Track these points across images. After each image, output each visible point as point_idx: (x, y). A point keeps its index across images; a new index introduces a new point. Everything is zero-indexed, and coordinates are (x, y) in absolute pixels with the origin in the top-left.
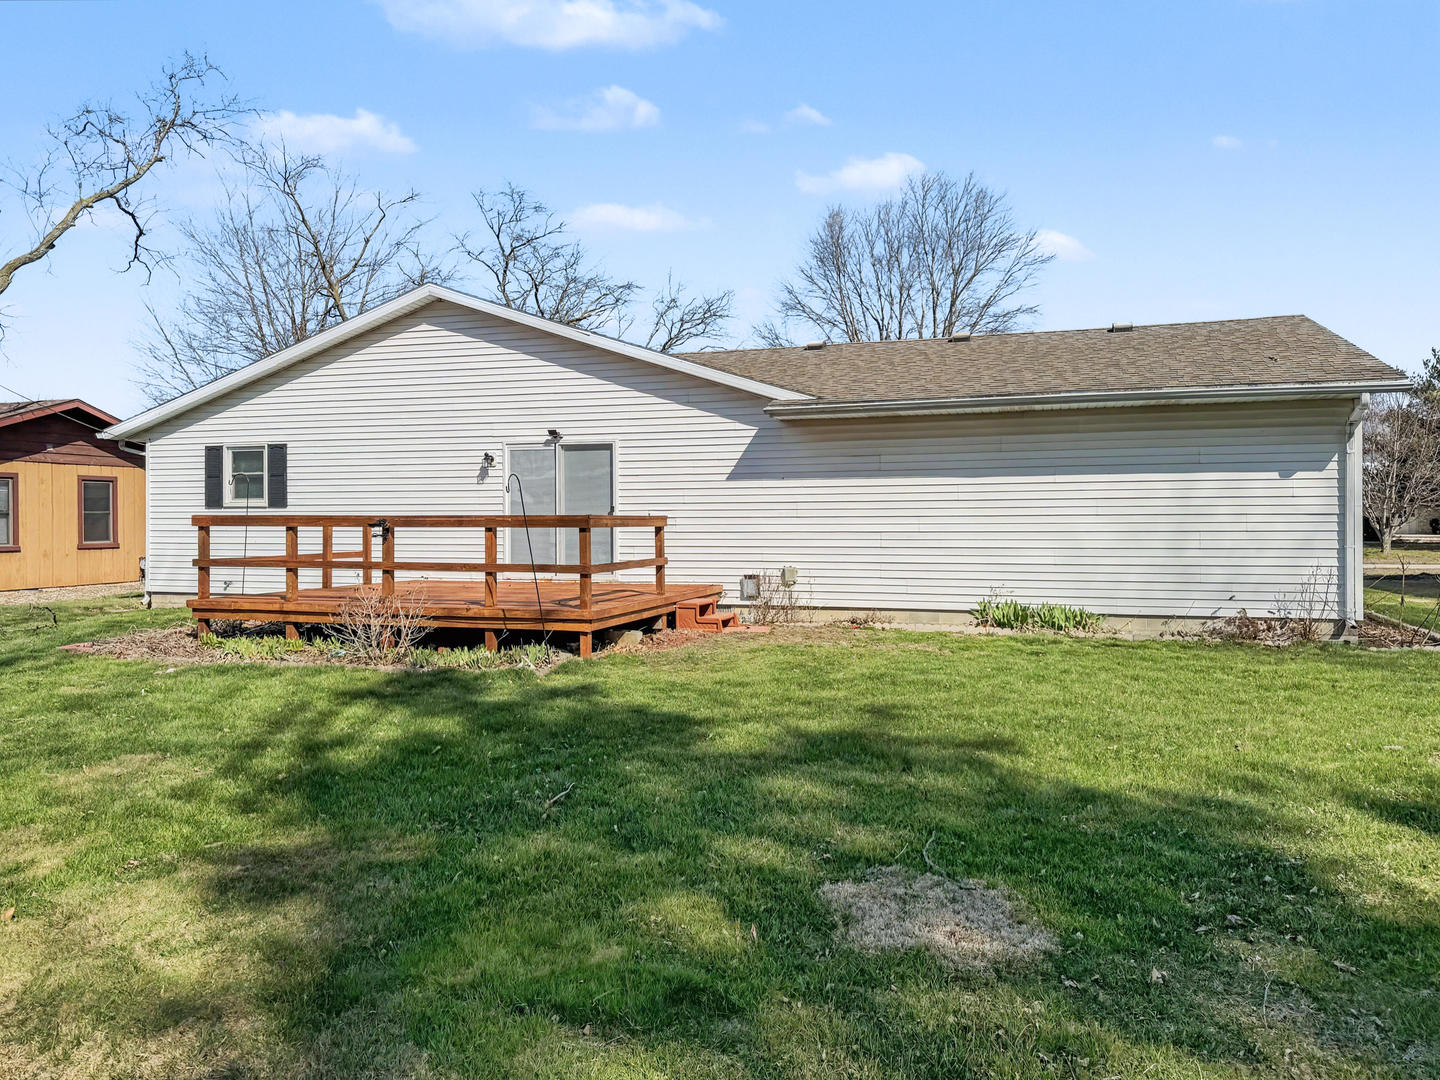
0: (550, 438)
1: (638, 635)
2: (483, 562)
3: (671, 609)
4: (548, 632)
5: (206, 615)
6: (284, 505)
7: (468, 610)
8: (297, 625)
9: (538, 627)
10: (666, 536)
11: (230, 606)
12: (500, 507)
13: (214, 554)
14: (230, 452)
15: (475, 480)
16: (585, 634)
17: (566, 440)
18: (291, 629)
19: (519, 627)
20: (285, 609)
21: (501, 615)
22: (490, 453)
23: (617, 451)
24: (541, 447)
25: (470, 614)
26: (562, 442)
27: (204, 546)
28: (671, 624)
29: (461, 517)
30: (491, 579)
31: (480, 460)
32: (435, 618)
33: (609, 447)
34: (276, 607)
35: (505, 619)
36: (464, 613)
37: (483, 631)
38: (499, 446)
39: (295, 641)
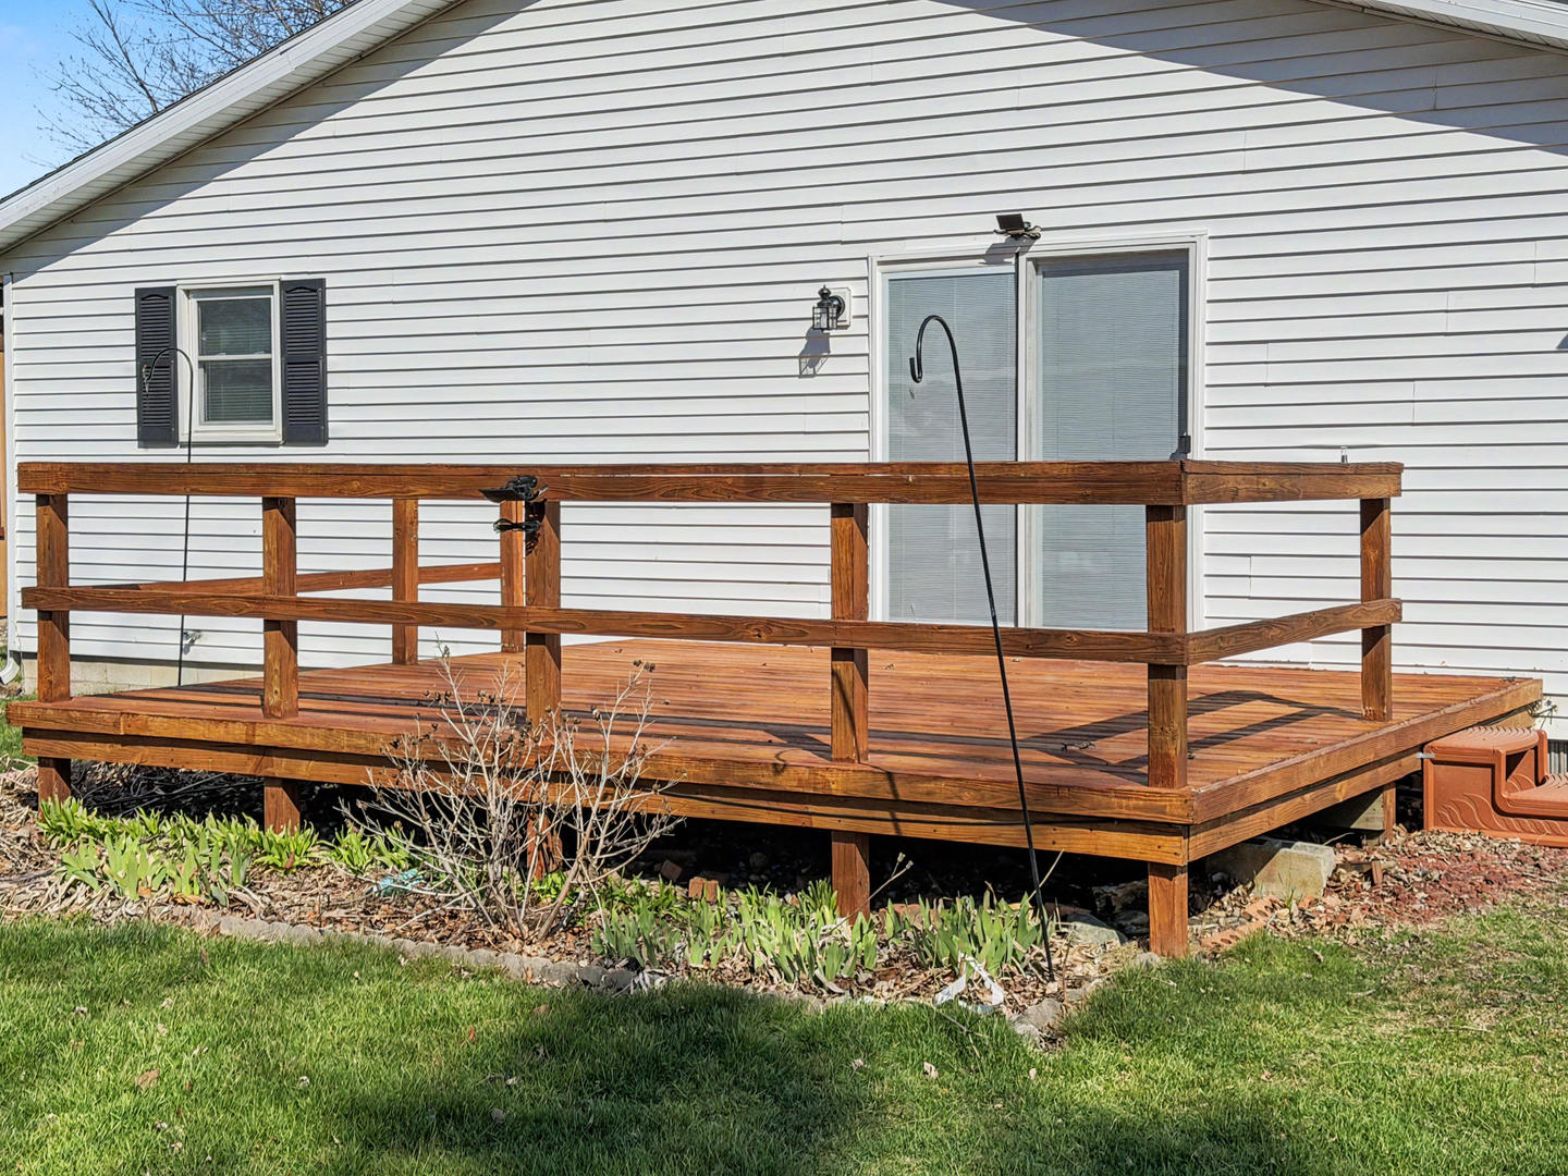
0: (1002, 239)
1: (1323, 858)
2: (824, 613)
3: (1409, 764)
4: (1046, 857)
5: (61, 749)
6: (320, 438)
7: (778, 769)
8: (294, 788)
9: (1006, 836)
10: (1397, 524)
11: (116, 724)
12: (860, 442)
13: (79, 576)
14: (194, 302)
15: (793, 367)
16: (1168, 871)
17: (1046, 246)
18: (276, 799)
19: (943, 833)
20: (258, 741)
21: (884, 792)
22: (835, 289)
23: (1202, 271)
24: (977, 268)
25: (787, 782)
26: (1039, 249)
27: (53, 552)
28: (1410, 815)
29: (758, 468)
30: (847, 669)
31: (807, 309)
32: (683, 789)
33: (1176, 260)
34: (237, 733)
35: (895, 804)
36: (766, 779)
37: (824, 838)
38: (860, 269)
39: (289, 836)
